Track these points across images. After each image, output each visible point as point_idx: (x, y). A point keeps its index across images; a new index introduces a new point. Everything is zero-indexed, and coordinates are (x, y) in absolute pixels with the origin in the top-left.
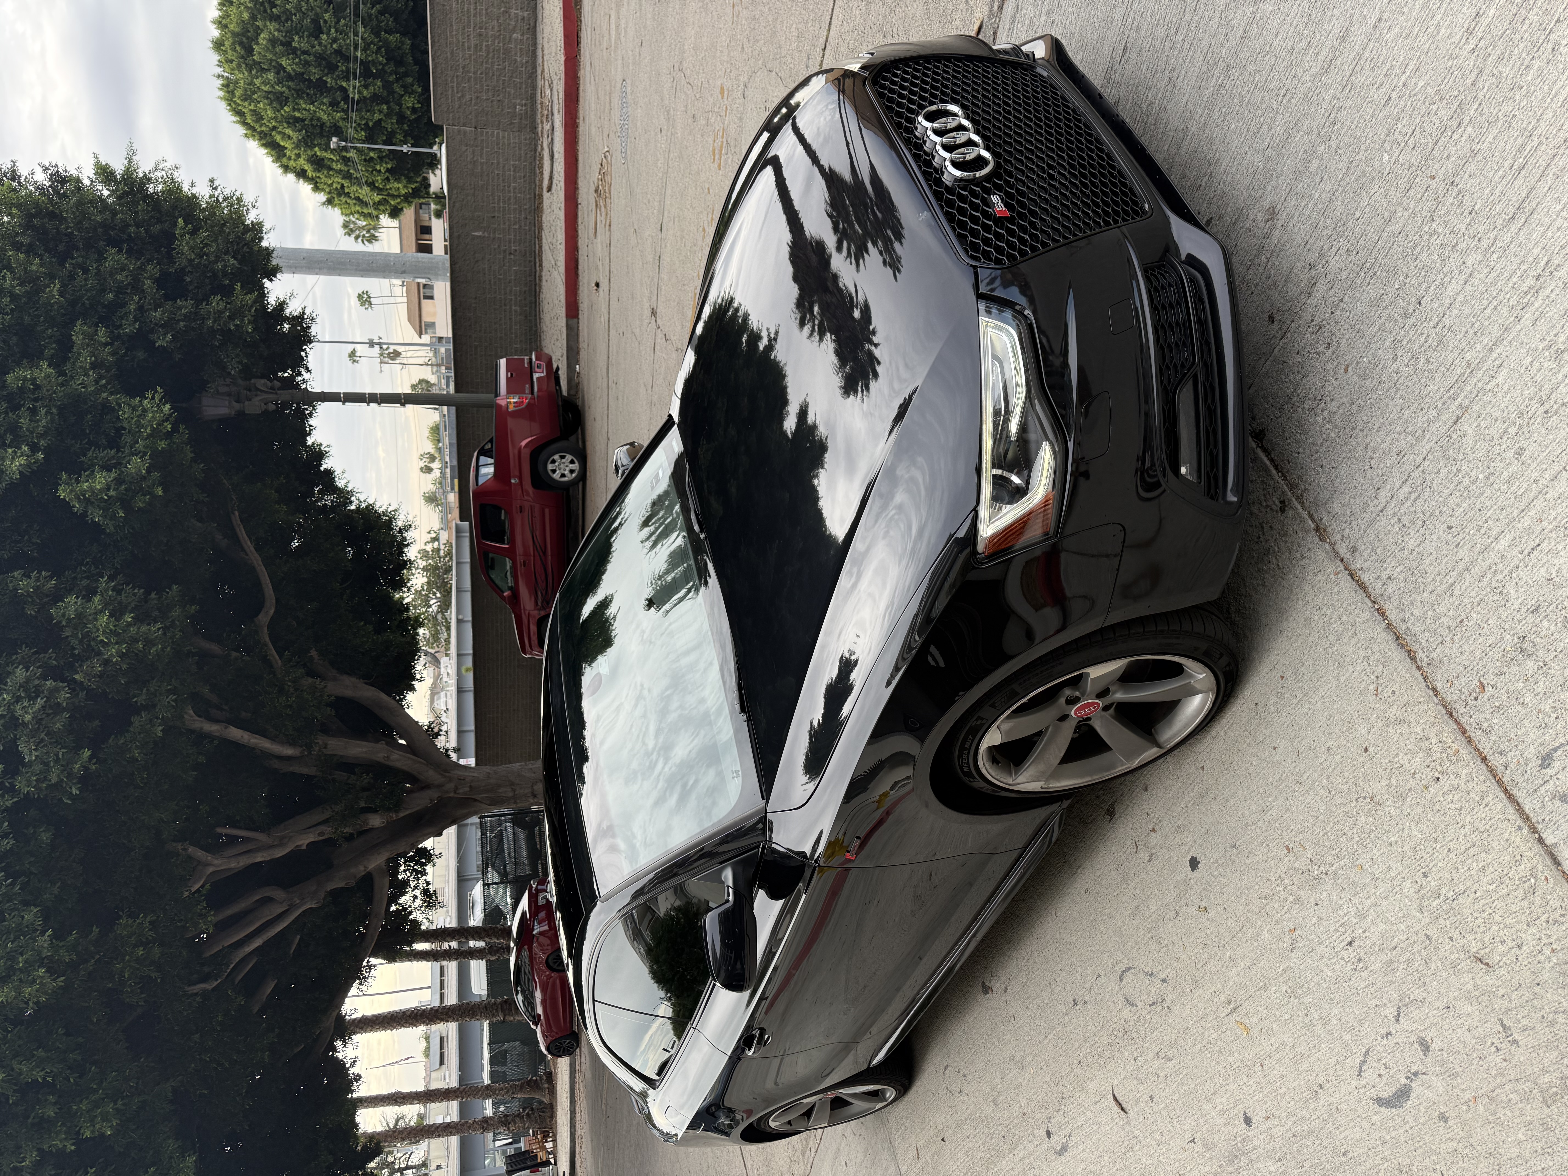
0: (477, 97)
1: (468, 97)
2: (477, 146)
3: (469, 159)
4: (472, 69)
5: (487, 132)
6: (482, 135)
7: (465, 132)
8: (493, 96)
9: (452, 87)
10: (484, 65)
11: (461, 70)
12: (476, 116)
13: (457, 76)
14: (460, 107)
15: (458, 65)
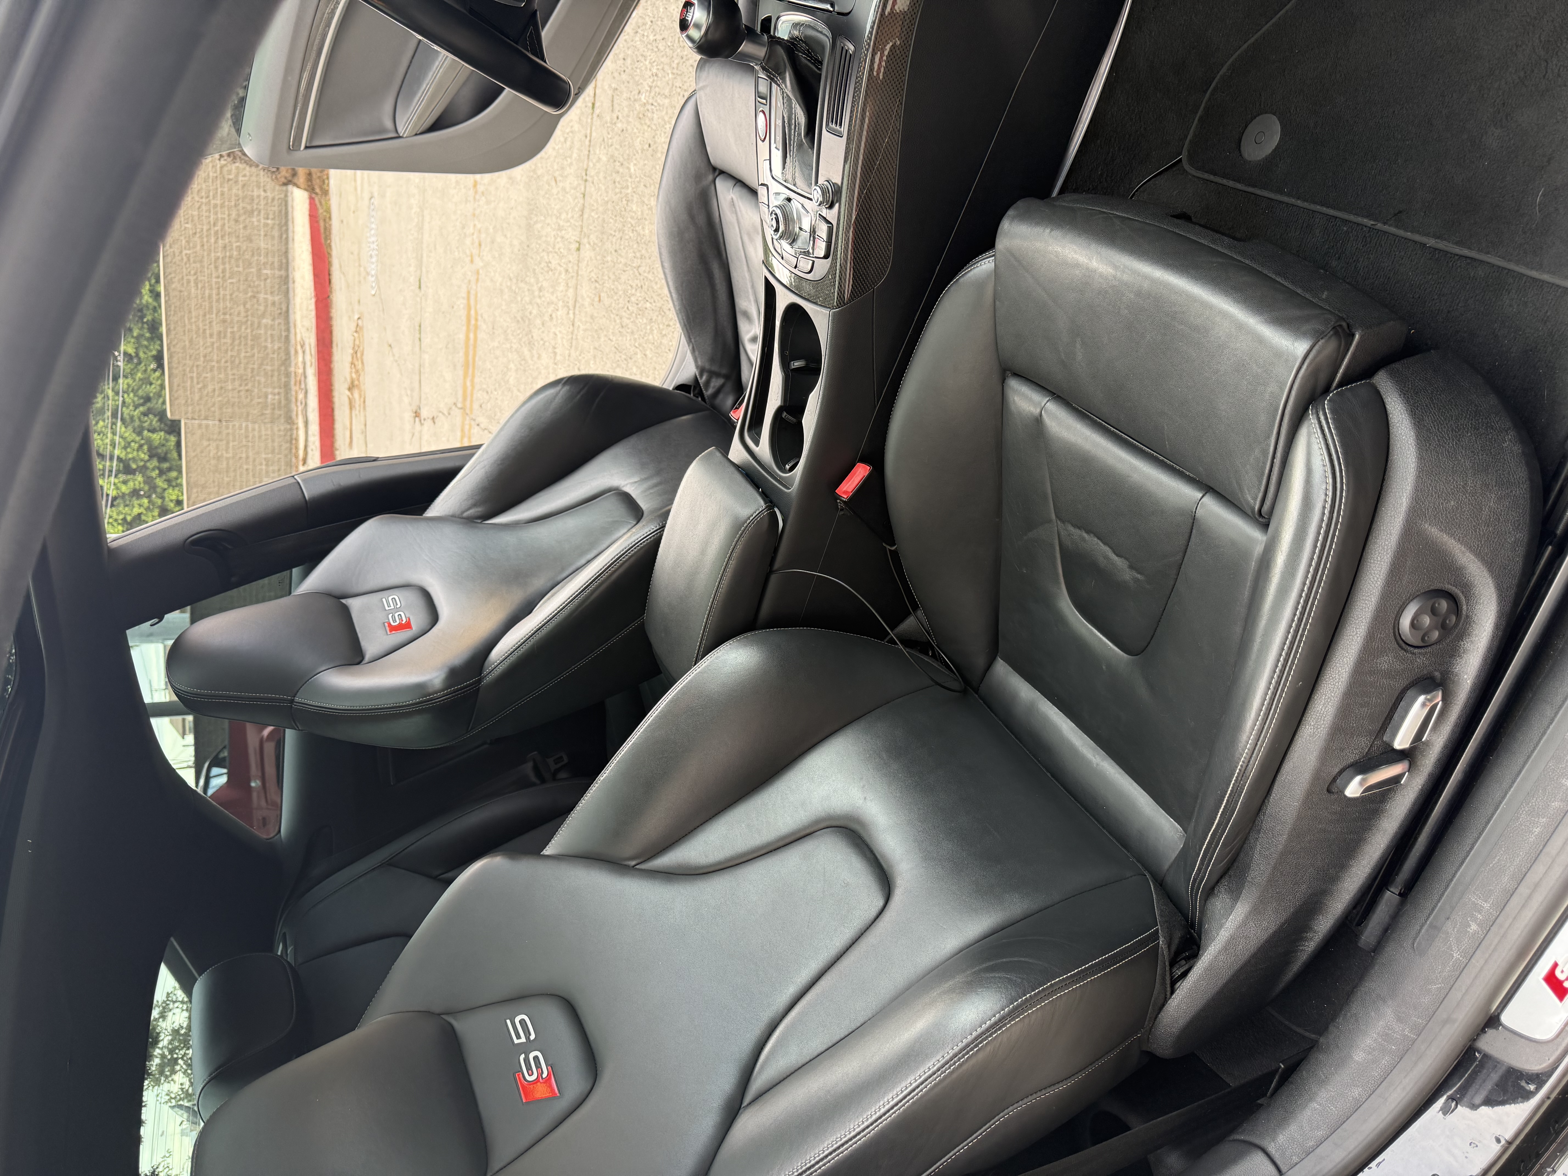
0: (221, 388)
1: (210, 388)
2: (221, 440)
3: (211, 455)
4: (215, 358)
5: (234, 426)
6: (227, 428)
7: (207, 426)
8: (241, 385)
9: (192, 378)
10: (230, 353)
11: (202, 359)
12: (221, 408)
13: (197, 366)
14: (201, 398)
15: (199, 354)
